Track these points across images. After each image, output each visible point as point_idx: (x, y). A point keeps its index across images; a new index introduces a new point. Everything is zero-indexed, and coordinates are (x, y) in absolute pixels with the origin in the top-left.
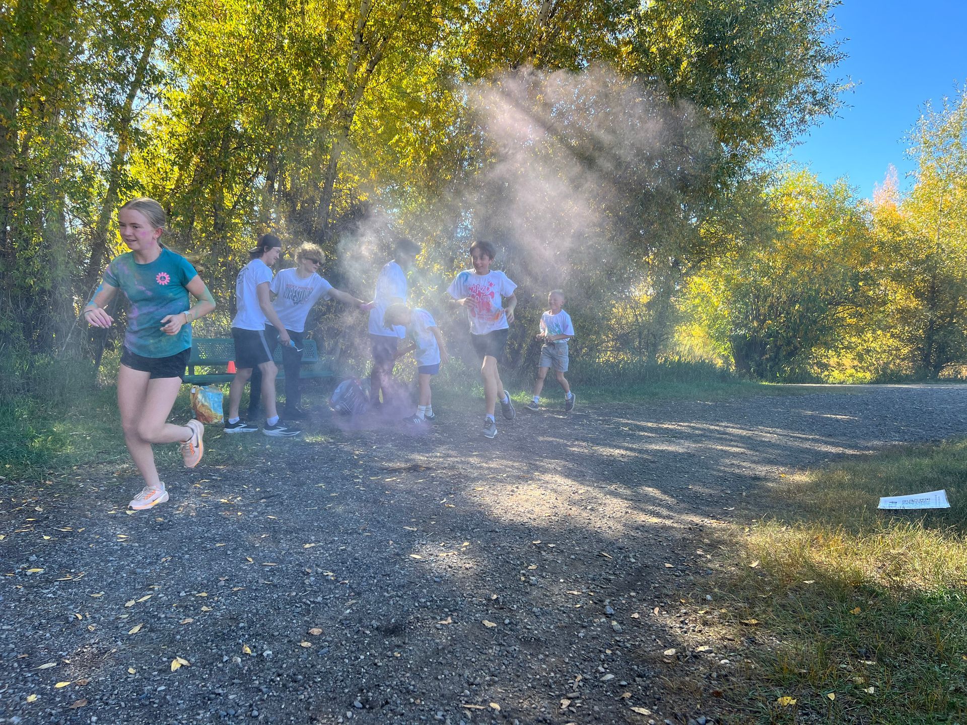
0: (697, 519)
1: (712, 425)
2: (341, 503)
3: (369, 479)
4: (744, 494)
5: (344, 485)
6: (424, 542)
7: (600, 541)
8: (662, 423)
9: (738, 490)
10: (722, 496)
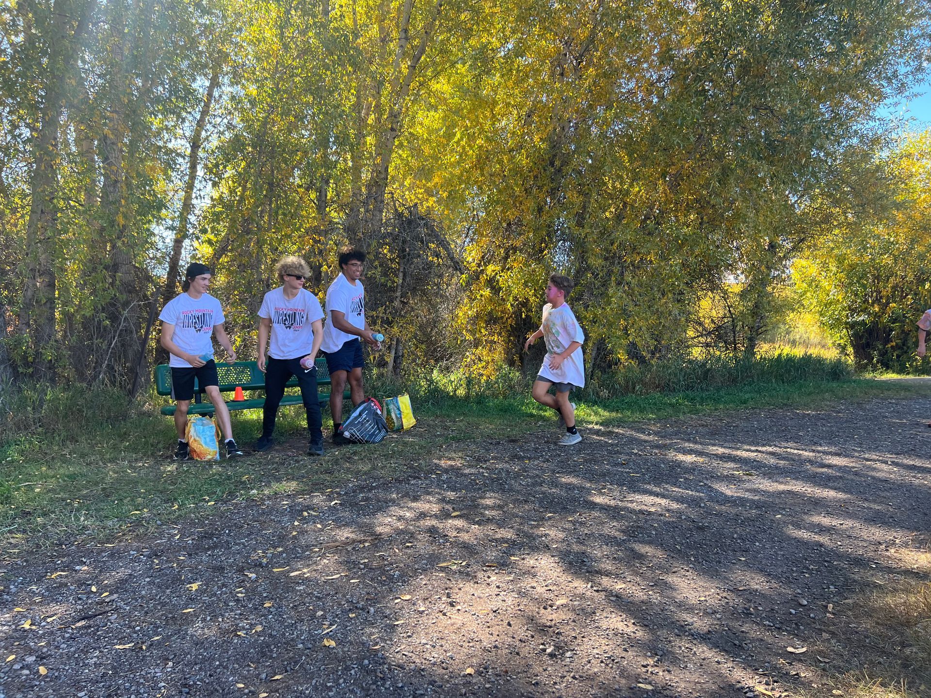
3: (270, 572)
5: (225, 585)
9: (822, 595)
10: (791, 613)
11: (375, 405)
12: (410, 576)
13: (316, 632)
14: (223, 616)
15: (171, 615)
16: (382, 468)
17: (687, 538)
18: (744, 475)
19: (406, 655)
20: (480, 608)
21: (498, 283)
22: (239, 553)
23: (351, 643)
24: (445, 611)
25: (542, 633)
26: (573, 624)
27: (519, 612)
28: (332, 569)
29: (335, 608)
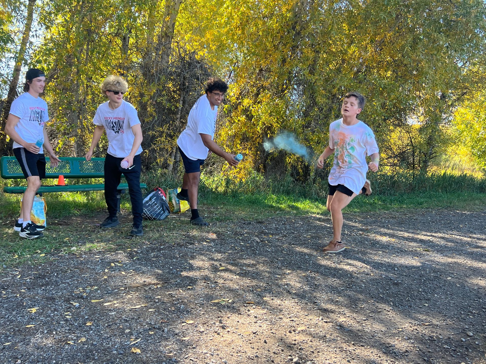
8: (418, 234)
9: (482, 330)
10: (462, 341)
11: (161, 193)
12: (192, 308)
13: (126, 343)
14: (56, 330)
15: (17, 329)
16: (167, 236)
17: (387, 290)
18: (424, 250)
19: (192, 360)
20: (244, 330)
21: (250, 113)
22: (65, 289)
23: (152, 351)
24: (219, 332)
25: (289, 348)
26: (311, 343)
27: (272, 334)
28: (135, 302)
29: (139, 327)
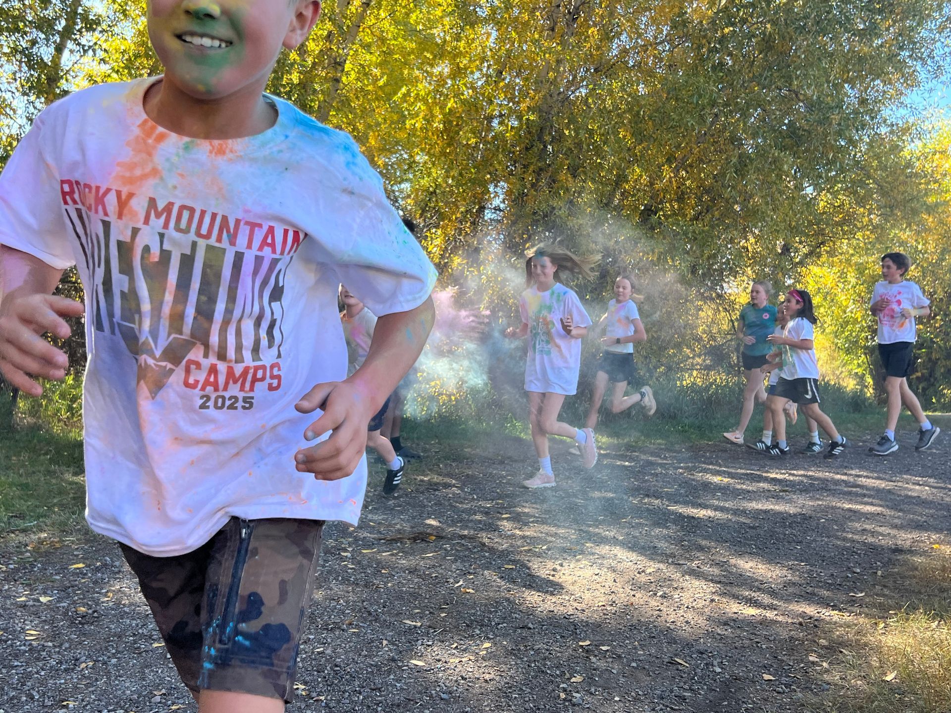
0: (811, 610)
1: (838, 473)
2: (321, 587)
3: (361, 553)
4: (879, 573)
5: (326, 561)
6: (430, 643)
7: (673, 641)
8: (767, 472)
9: (871, 567)
10: (848, 577)
